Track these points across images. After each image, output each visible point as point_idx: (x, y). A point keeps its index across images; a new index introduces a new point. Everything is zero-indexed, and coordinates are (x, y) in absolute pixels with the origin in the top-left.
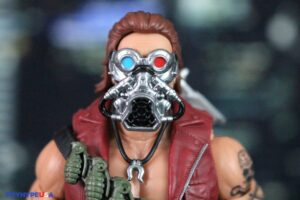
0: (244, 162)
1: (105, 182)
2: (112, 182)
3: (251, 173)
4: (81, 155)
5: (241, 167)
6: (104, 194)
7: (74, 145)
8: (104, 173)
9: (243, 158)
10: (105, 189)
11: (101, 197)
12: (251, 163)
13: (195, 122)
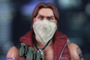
0: (79, 52)
1: (34, 55)
2: (36, 55)
3: (81, 55)
4: (25, 47)
5: (78, 53)
6: (33, 59)
8: (33, 52)
9: (78, 50)
12: (81, 52)
13: (62, 37)
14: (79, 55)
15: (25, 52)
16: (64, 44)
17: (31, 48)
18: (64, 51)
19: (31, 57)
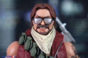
0: (74, 48)
1: (31, 44)
4: (24, 36)
6: (30, 47)
7: (23, 33)
8: (30, 41)
9: (73, 47)
10: (30, 46)
11: (29, 48)
13: (58, 35)
14: (75, 52)
15: (24, 40)
16: (61, 41)
17: (29, 37)
18: (60, 47)
19: (28, 46)
